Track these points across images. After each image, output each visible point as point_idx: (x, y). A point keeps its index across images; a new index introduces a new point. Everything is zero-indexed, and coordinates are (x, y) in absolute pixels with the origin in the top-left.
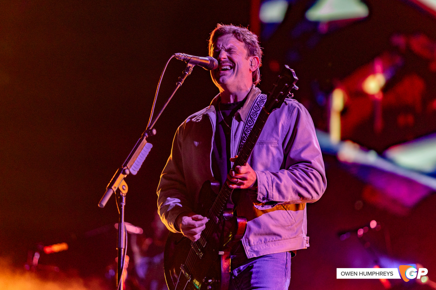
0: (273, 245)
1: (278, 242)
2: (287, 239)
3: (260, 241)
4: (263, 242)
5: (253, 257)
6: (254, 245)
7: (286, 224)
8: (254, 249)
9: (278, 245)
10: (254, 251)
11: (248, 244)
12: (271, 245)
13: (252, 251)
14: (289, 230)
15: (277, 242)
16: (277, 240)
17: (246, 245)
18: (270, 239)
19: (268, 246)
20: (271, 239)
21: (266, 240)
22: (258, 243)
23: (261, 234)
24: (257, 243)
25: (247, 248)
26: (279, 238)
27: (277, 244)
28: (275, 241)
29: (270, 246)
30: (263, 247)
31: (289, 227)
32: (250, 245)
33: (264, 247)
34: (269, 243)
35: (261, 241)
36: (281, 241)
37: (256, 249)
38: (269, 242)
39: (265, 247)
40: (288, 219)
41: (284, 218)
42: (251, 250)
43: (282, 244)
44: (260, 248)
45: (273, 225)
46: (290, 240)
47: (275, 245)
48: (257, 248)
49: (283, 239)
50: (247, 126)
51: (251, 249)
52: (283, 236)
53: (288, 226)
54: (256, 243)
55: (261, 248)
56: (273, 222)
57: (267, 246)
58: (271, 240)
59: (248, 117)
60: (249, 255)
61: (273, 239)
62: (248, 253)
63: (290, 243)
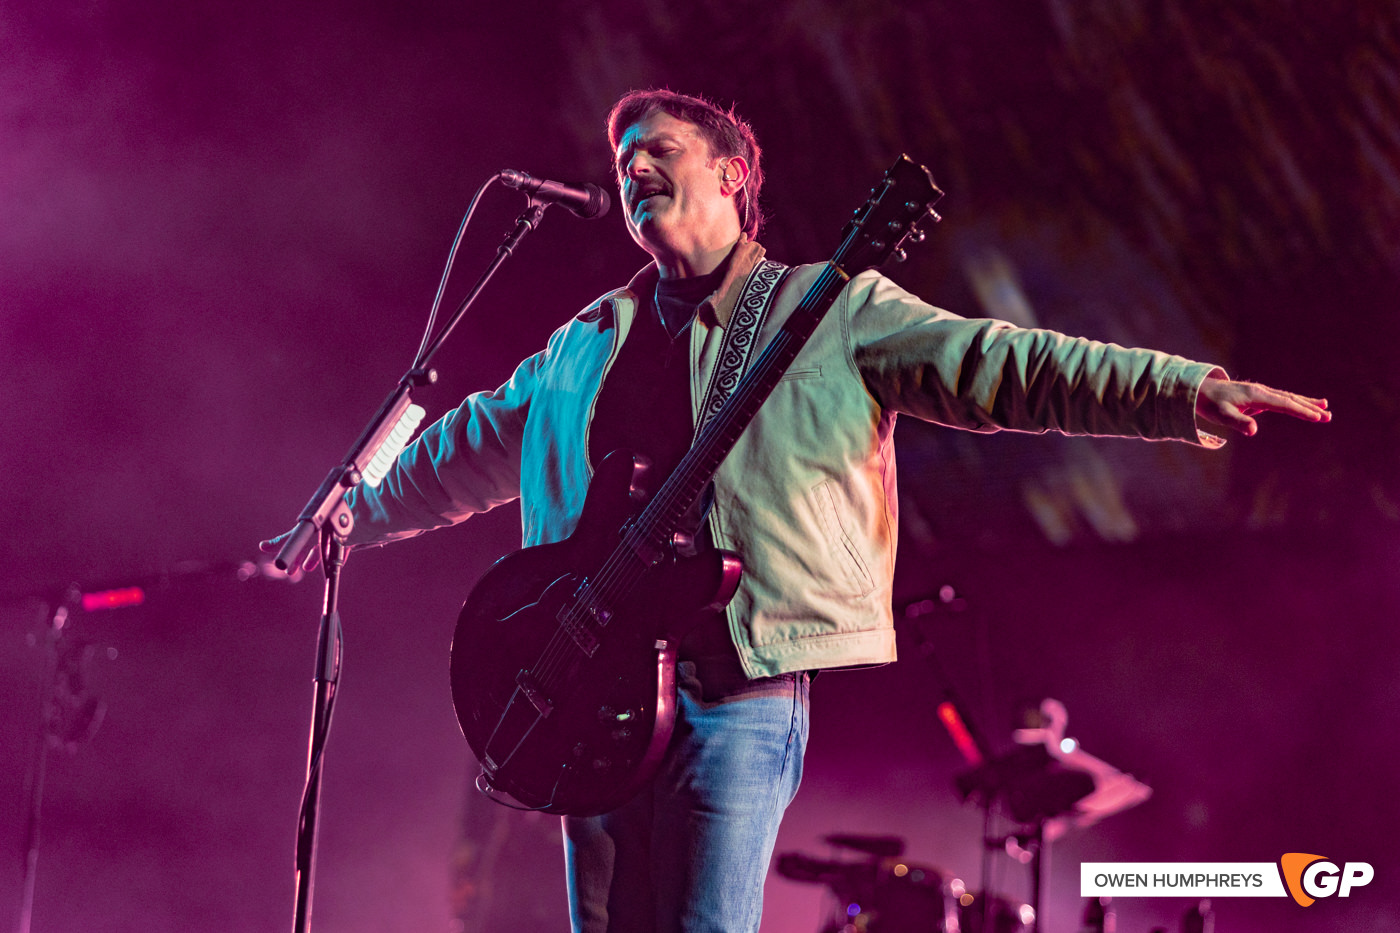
0: (814, 646)
1: (827, 638)
2: (850, 632)
3: (779, 636)
4: (787, 637)
5: (761, 676)
6: (764, 644)
7: (850, 591)
8: (763, 654)
9: (827, 646)
10: (764, 662)
11: (747, 642)
12: (808, 647)
13: (759, 660)
14: (858, 607)
15: (824, 638)
16: (824, 632)
17: (741, 645)
18: (804, 631)
19: (800, 648)
20: (809, 631)
21: (794, 631)
22: (774, 641)
23: (782, 617)
24: (772, 639)
25: (746, 653)
26: (829, 629)
27: (823, 644)
28: (818, 635)
29: (805, 648)
30: (787, 651)
31: (858, 599)
32: (752, 644)
33: (790, 650)
34: (802, 642)
35: (782, 634)
36: (834, 637)
37: (768, 656)
38: (802, 637)
39: (793, 650)
40: (854, 578)
41: (845, 574)
42: (755, 658)
43: (837, 645)
44: (780, 653)
45: (815, 593)
46: (858, 634)
47: (819, 647)
48: (772, 654)
49: (840, 631)
50: (736, 327)
51: (757, 656)
52: (841, 624)
53: (856, 596)
54: (767, 641)
55: (783, 653)
56: (812, 583)
57: (797, 649)
58: (808, 634)
59: (739, 306)
60: (751, 670)
61: (813, 629)
62: (748, 665)
63: (859, 642)
